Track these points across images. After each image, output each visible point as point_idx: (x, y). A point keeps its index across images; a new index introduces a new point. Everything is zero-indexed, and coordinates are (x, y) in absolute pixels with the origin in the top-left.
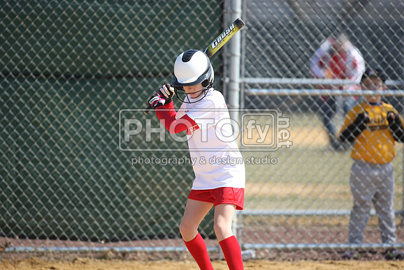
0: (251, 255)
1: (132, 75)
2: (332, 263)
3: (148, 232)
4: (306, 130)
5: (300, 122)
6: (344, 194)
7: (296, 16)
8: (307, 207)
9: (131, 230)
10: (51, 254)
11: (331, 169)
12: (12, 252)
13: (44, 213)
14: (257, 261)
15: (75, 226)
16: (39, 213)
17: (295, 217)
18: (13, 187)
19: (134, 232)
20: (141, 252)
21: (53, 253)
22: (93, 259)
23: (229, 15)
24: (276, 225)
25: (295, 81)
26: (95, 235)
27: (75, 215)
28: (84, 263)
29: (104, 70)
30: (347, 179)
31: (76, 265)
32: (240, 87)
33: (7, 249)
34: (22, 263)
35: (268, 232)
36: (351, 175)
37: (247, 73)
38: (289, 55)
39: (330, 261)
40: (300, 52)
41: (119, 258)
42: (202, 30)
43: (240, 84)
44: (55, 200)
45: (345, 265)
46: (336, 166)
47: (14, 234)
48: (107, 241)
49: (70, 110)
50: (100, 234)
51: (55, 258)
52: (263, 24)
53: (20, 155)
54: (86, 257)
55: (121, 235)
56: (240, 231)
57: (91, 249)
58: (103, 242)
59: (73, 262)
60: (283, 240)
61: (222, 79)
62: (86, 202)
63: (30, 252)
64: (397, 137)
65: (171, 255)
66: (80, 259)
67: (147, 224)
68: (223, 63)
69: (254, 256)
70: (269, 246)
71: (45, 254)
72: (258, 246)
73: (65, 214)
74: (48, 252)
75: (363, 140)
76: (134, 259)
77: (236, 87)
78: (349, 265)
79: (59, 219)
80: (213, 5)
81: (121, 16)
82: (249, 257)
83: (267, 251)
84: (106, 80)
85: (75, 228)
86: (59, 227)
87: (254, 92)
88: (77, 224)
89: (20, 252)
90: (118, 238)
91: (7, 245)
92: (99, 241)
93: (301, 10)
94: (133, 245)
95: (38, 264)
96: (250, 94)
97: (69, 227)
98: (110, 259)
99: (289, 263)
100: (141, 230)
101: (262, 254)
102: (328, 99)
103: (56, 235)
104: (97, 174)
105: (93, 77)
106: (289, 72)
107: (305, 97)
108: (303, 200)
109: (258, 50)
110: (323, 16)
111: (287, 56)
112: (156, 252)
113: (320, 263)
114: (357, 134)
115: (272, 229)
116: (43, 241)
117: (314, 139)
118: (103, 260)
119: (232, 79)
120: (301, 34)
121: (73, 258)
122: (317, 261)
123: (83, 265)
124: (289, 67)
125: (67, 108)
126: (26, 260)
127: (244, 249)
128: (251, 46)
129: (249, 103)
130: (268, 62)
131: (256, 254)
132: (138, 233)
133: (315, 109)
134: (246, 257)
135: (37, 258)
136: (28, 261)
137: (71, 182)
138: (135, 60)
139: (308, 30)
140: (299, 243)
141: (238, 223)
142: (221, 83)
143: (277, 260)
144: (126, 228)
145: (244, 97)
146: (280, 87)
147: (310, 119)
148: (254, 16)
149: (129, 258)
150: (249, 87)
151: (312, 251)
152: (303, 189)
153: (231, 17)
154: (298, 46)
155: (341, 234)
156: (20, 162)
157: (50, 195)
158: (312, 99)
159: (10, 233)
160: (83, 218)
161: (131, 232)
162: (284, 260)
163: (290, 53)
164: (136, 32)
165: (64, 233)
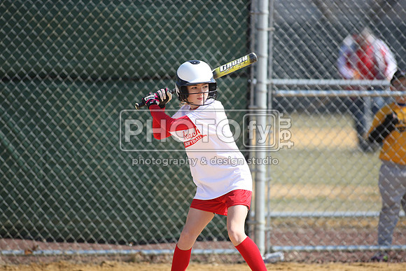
0: (279, 257)
1: (159, 77)
2: (361, 265)
3: (176, 235)
4: (334, 132)
5: (328, 123)
6: (373, 195)
7: (324, 17)
8: (336, 209)
9: (159, 232)
10: (79, 258)
11: (359, 171)
12: (40, 256)
13: (71, 216)
14: (286, 263)
15: (103, 229)
16: (66, 216)
17: (324, 219)
18: (41, 190)
19: (161, 235)
20: (169, 255)
21: (81, 256)
22: (120, 262)
23: (256, 16)
24: (305, 227)
25: (323, 82)
26: (123, 238)
27: (103, 218)
28: (112, 266)
29: (131, 72)
30: (376, 181)
31: (104, 268)
32: (268, 88)
33: (34, 253)
34: (50, 266)
35: (297, 234)
36: (380, 176)
37: (275, 74)
38: (317, 56)
39: (359, 263)
40: (328, 53)
41: (147, 261)
42: (230, 32)
43: (268, 86)
44: (82, 203)
45: (374, 267)
46: (365, 167)
47: (42, 237)
48: (135, 244)
49: (97, 113)
50: (128, 237)
51: (83, 262)
52: (291, 25)
53: (48, 158)
54: (114, 260)
55: (148, 238)
56: (269, 234)
57: (119, 252)
58: (131, 245)
59: (101, 265)
60: (311, 242)
61: (250, 81)
62: (114, 205)
63: (58, 255)
65: (199, 258)
66: (108, 262)
67: (175, 227)
69: (282, 258)
70: (298, 248)
71: (73, 257)
72: (286, 248)
73: (92, 217)
74: (76, 256)
75: (391, 141)
76: (162, 262)
77: (264, 88)
78: (378, 267)
79: (87, 222)
80: (240, 6)
81: (148, 17)
82: (278, 259)
83: (296, 253)
84: (133, 82)
85: (102, 231)
86: (86, 230)
87: (281, 93)
88: (105, 226)
89: (48, 255)
90: (145, 241)
91: (34, 249)
92: (127, 244)
93: (329, 10)
94: (161, 248)
95: (66, 267)
96: (278, 95)
97: (97, 230)
98: (138, 262)
99: (318, 265)
100: (169, 233)
101: (291, 256)
102: (356, 101)
103: (84, 238)
104: (124, 177)
105: (120, 79)
106: (317, 73)
107: (333, 98)
108: (332, 202)
109: (285, 51)
110: (350, 16)
111: (314, 57)
113: (349, 265)
114: (386, 135)
115: (301, 231)
116: (71, 244)
117: (343, 140)
118: (131, 263)
119: (260, 80)
120: (328, 35)
121: (101, 262)
122: (347, 264)
123: (111, 268)
124: (317, 68)
125: (94, 110)
126: (54, 263)
127: (272, 252)
128: (279, 47)
129: (277, 104)
130: (296, 63)
131: (285, 256)
132: (166, 236)
133: (343, 110)
134: (275, 260)
135: (65, 261)
136: (56, 265)
137: (98, 185)
138: (162, 61)
139: (336, 31)
140: (327, 245)
141: (266, 226)
142: (249, 84)
143: (306, 263)
144: (154, 231)
145: (272, 98)
146: (308, 88)
147: (339, 121)
148: (281, 17)
149: (157, 261)
150: (276, 88)
151: (341, 253)
152: (332, 190)
153: (258, 18)
154: (325, 47)
155: (370, 236)
156: (47, 165)
157: (78, 197)
158: (340, 100)
159: (37, 236)
160: (110, 220)
161: (159, 235)
162: (313, 262)
163: (318, 54)
164: (163, 33)
165: (91, 236)
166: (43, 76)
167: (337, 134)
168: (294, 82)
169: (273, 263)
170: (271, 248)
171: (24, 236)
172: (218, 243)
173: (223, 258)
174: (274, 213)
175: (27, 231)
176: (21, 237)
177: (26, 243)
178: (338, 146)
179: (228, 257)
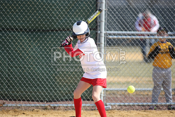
0: (109, 108)
2: (144, 111)
3: (65, 98)
4: (133, 54)
5: (130, 50)
6: (150, 81)
7: (129, 4)
10: (23, 107)
11: (144, 71)
12: (6, 107)
13: (20, 89)
14: (112, 110)
15: (33, 95)
16: (18, 90)
18: (7, 78)
19: (59, 98)
20: (62, 107)
21: (24, 107)
22: (41, 110)
23: (100, 4)
24: (120, 95)
25: (128, 32)
26: (42, 99)
27: (33, 90)
28: (37, 111)
29: (46, 28)
30: (151, 75)
32: (105, 35)
33: (4, 105)
34: (10, 111)
35: (117, 98)
36: (153, 73)
37: (108, 29)
38: (126, 21)
39: (144, 110)
40: (131, 20)
41: (53, 109)
42: (88, 10)
43: (105, 34)
44: (25, 84)
45: (150, 112)
46: (146, 69)
47: (7, 98)
48: (47, 102)
50: (44, 99)
51: (25, 109)
52: (115, 8)
53: (10, 65)
54: (38, 108)
55: (53, 99)
56: (105, 97)
57: (40, 105)
58: (45, 102)
59: (33, 111)
60: (123, 101)
61: (97, 32)
62: (38, 85)
63: (14, 106)
64: (173, 57)
66: (36, 110)
67: (64, 94)
68: (97, 24)
69: (111, 108)
70: (118, 104)
71: (20, 107)
72: (112, 104)
73: (29, 90)
74: (22, 107)
75: (158, 58)
76: (59, 109)
77: (103, 35)
78: (152, 112)
79: (26, 92)
81: (53, 4)
83: (116, 106)
84: (47, 32)
85: (33, 96)
86: (26, 96)
87: (111, 37)
89: (10, 106)
91: (4, 104)
92: (44, 102)
93: (131, 2)
95: (17, 111)
96: (109, 38)
97: (31, 96)
98: (49, 110)
99: (126, 111)
100: (62, 97)
101: (114, 107)
102: (143, 40)
103: (25, 99)
104: (43, 73)
105: (41, 31)
106: (126, 29)
107: (133, 39)
108: (132, 84)
109: (112, 19)
110: (140, 4)
111: (125, 21)
112: (68, 106)
113: (140, 111)
114: (155, 55)
115: (119, 96)
116: (20, 102)
117: (137, 57)
118: (46, 110)
119: (101, 31)
120: (131, 12)
121: (32, 109)
122: (138, 111)
123: (37, 112)
124: (126, 26)
125: (30, 44)
128: (110, 17)
129: (109, 42)
130: (117, 24)
131: (112, 107)
132: (61, 98)
133: (137, 45)
134: (107, 109)
135: (17, 109)
136: (13, 110)
137: (32, 76)
138: (59, 23)
139: (134, 10)
141: (104, 94)
142: (97, 33)
143: (121, 110)
144: (55, 96)
145: (107, 39)
146: (122, 35)
147: (135, 49)
148: (110, 4)
149: (57, 109)
150: (108, 35)
151: (136, 106)
152: (132, 79)
153: (101, 5)
154: (130, 17)
155: (149, 99)
156: (9, 68)
157: (23, 82)
158: (136, 40)
159: (5, 98)
160: (37, 92)
161: (57, 98)
162: (124, 110)
163: (126, 20)
164: (59, 11)
165: (28, 98)
166: (8, 29)
167: (135, 55)
168: (116, 32)
170: (106, 104)
172: (83, 102)
173: (85, 108)
174: (107, 89)
175: (1, 96)
178: (135, 60)
179: (87, 107)
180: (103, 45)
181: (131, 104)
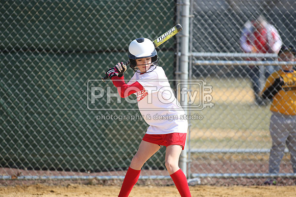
0: (197, 181)
2: (257, 188)
3: (122, 165)
4: (237, 91)
5: (233, 85)
6: (266, 137)
7: (230, 7)
8: (238, 147)
9: (109, 163)
10: (51, 181)
11: (255, 119)
12: (22, 180)
13: (46, 151)
14: (202, 186)
16: (42, 151)
17: (229, 154)
18: (23, 132)
19: (111, 165)
20: (117, 180)
21: (52, 180)
22: (81, 185)
23: (181, 6)
24: (216, 160)
25: (229, 54)
26: (83, 167)
27: (69, 152)
28: (75, 188)
29: (89, 47)
30: (268, 126)
31: (69, 189)
32: (189, 59)
33: (19, 178)
34: (30, 188)
35: (210, 165)
36: (271, 123)
37: (194, 49)
38: (225, 36)
39: (255, 186)
40: (233, 34)
41: (101, 184)
42: (161, 18)
43: (189, 57)
44: (54, 142)
45: (266, 189)
46: (260, 116)
47: (24, 166)
48: (92, 172)
49: (64, 76)
50: (87, 166)
51: (54, 184)
52: (206, 13)
53: (28, 109)
54: (76, 183)
55: (102, 167)
56: (189, 164)
57: (80, 177)
58: (89, 172)
59: (67, 187)
60: (221, 171)
61: (176, 53)
62: (77, 143)
63: (35, 180)
66: (73, 185)
67: (121, 159)
68: (176, 41)
69: (199, 182)
70: (211, 175)
71: (47, 181)
72: (202, 175)
73: (61, 152)
74: (49, 180)
75: (279, 98)
76: (112, 185)
77: (186, 59)
78: (269, 189)
79: (57, 156)
81: (102, 7)
82: (196, 183)
83: (209, 179)
84: (91, 54)
85: (68, 162)
86: (57, 161)
87: (199, 62)
88: (70, 159)
89: (28, 180)
90: (100, 169)
91: (18, 175)
92: (86, 171)
93: (234, 3)
94: (111, 174)
95: (42, 188)
96: (197, 64)
97: (64, 161)
98: (94, 185)
99: (226, 188)
100: (117, 164)
101: (206, 181)
102: (253, 68)
103: (54, 167)
104: (84, 123)
105: (82, 52)
106: (225, 48)
107: (237, 67)
108: (235, 142)
109: (202, 32)
110: (249, 7)
111: (223, 36)
113: (248, 187)
114: (275, 93)
115: (213, 162)
116: (45, 171)
117: (243, 97)
118: (89, 185)
119: (183, 53)
120: (233, 21)
121: (67, 184)
122: (246, 186)
124: (225, 44)
125: (62, 74)
126: (33, 185)
127: (192, 178)
128: (197, 29)
129: (196, 71)
130: (209, 41)
131: (201, 181)
132: (114, 166)
133: (244, 75)
134: (194, 183)
135: (41, 184)
136: (34, 186)
137: (65, 129)
138: (112, 39)
139: (239, 18)
140: (232, 173)
141: (188, 159)
142: (175, 56)
143: (217, 186)
144: (106, 162)
145: (192, 66)
146: (219, 59)
147: (241, 83)
148: (199, 7)
149: (108, 184)
150: (195, 59)
151: (242, 179)
152: (235, 133)
153: (182, 8)
154: (231, 29)
155: (263, 166)
156: (28, 114)
157: (50, 138)
158: (242, 68)
159: (21, 166)
160: (74, 154)
161: (109, 165)
162: (221, 185)
163: (226, 34)
164: (112, 19)
165: (60, 166)
166: (25, 49)
167: (240, 92)
168: (208, 54)
169: (192, 186)
170: (191, 175)
171: (11, 165)
172: (153, 171)
173: (156, 182)
174: (193, 150)
175: (13, 162)
176: (9, 166)
177: (13, 171)
178: (241, 101)
179: (160, 181)
180: (186, 77)
181: (234, 175)
